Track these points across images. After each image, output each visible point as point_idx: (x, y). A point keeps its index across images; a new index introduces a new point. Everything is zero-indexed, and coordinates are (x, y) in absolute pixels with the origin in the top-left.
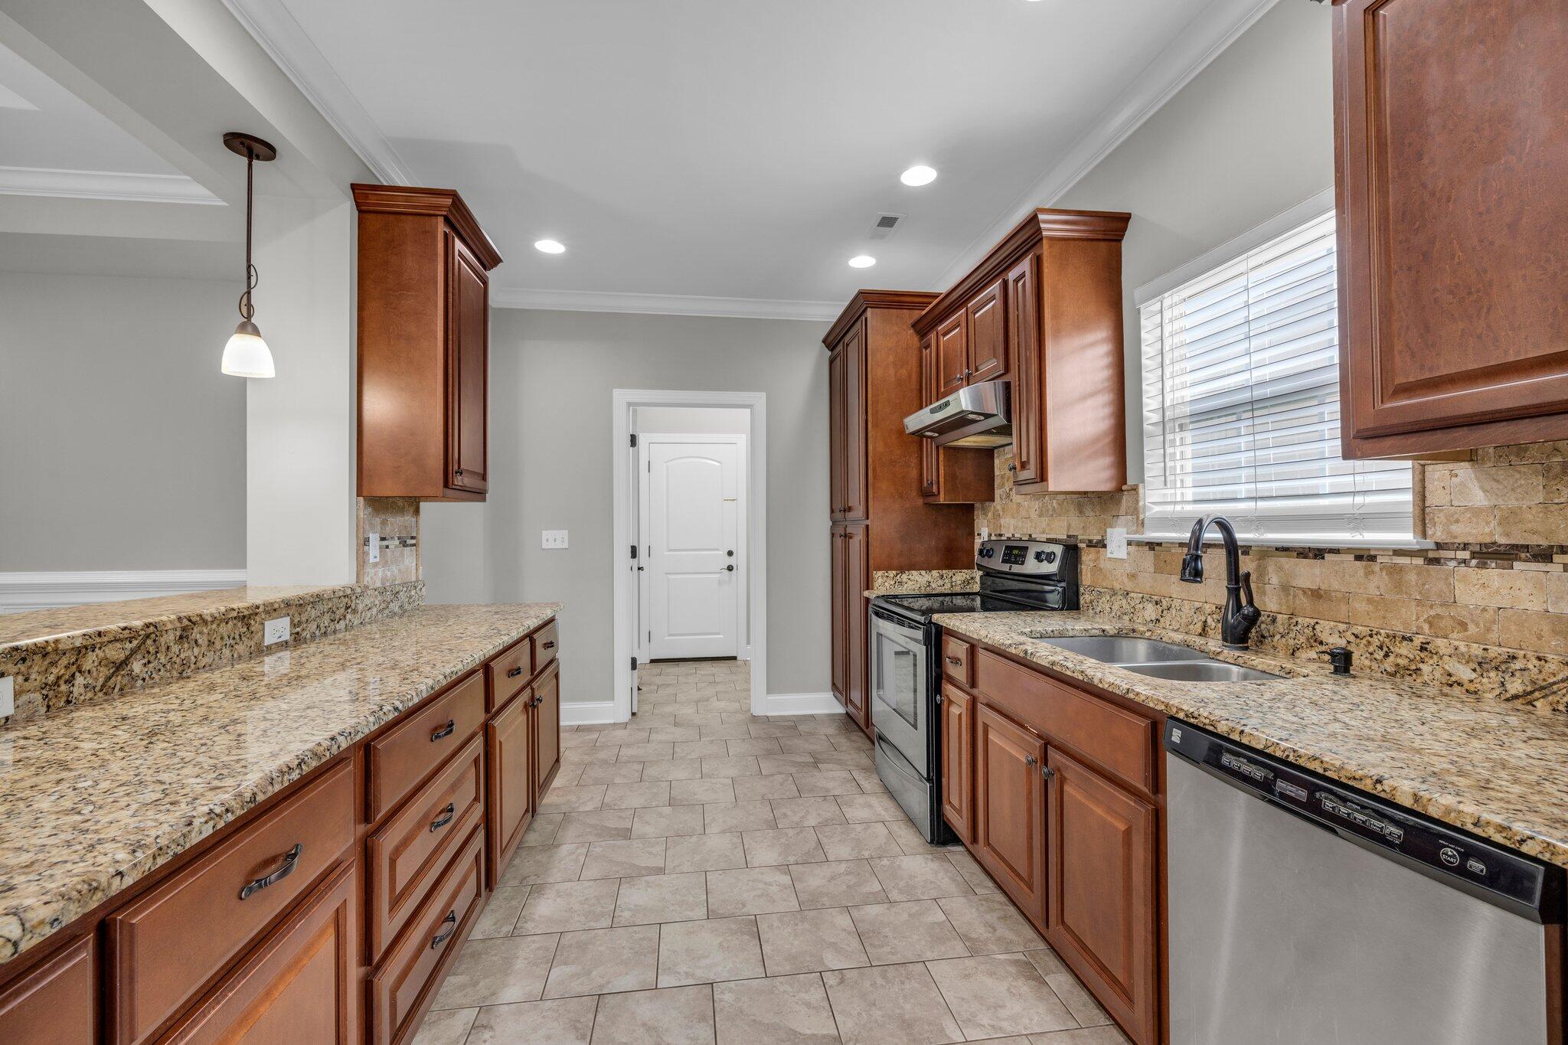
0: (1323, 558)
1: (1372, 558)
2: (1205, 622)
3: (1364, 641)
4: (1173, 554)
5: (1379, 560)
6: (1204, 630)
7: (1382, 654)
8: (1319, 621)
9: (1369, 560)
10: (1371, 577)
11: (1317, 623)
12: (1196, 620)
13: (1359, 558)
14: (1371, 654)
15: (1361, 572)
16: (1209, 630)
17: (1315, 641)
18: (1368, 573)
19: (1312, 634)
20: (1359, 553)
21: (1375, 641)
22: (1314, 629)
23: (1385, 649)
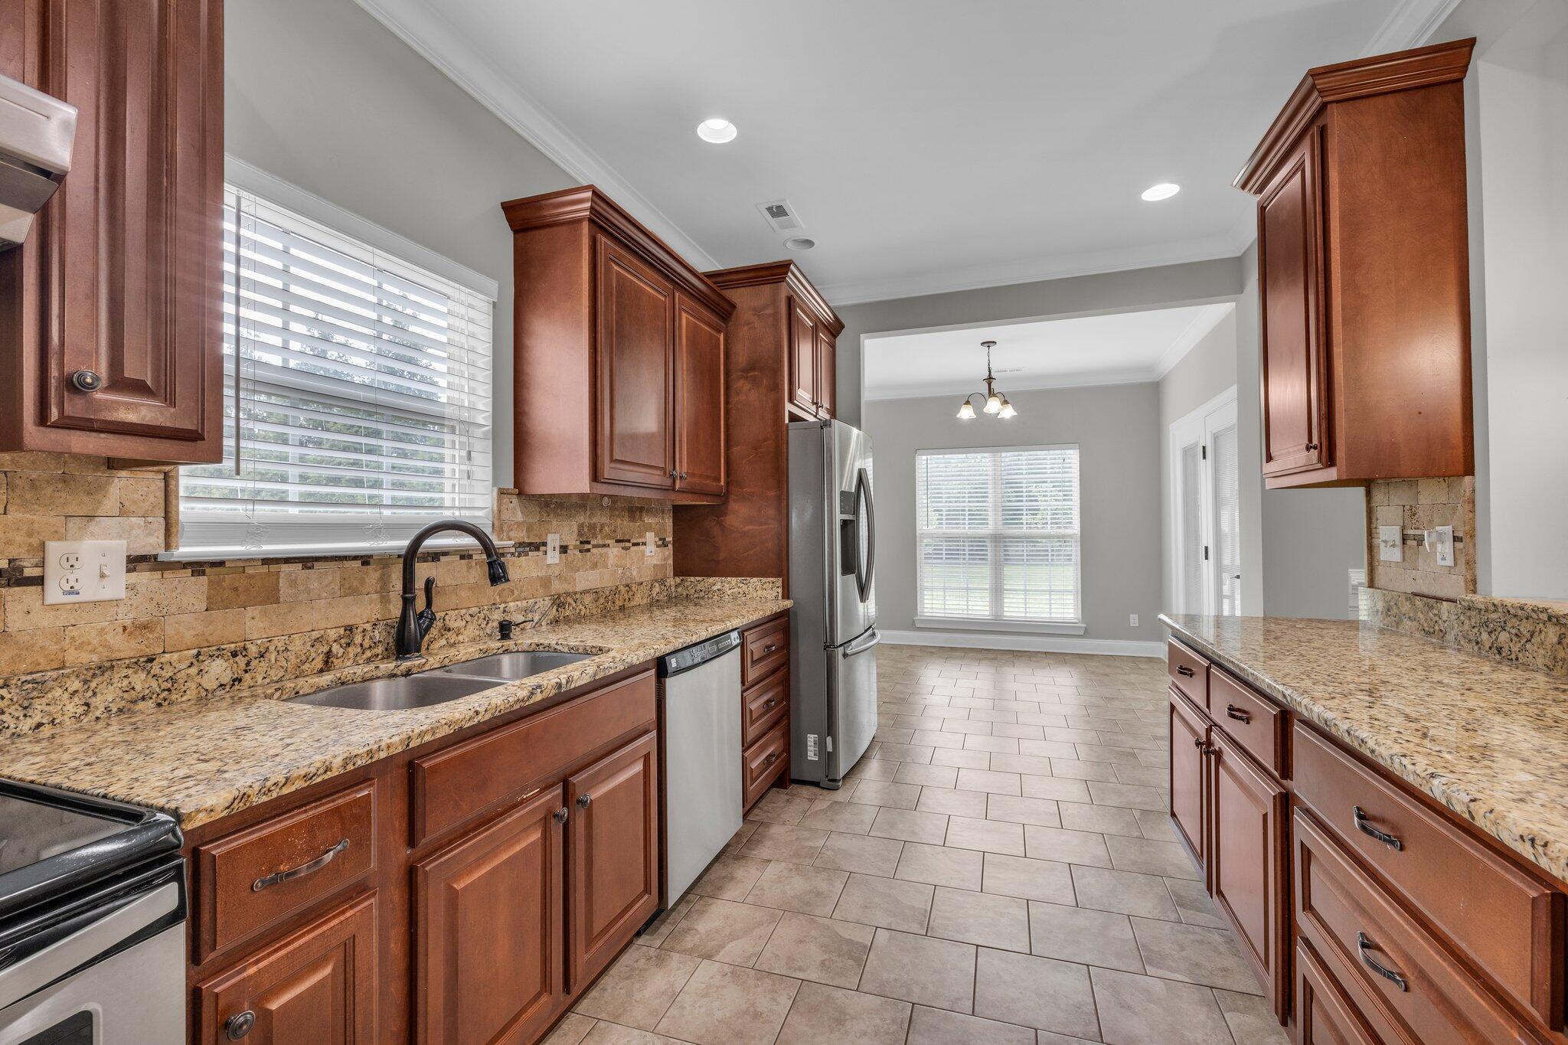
0: (439, 560)
1: (470, 557)
2: (330, 651)
3: (476, 618)
4: (251, 577)
5: (475, 557)
6: (326, 662)
7: (485, 622)
8: (447, 612)
9: (469, 559)
10: (470, 571)
11: (447, 614)
12: (313, 655)
13: (462, 557)
14: (480, 625)
15: (465, 569)
16: (334, 660)
17: (445, 630)
18: (469, 568)
19: (443, 624)
20: (463, 553)
21: (482, 615)
22: (444, 620)
23: (487, 618)
